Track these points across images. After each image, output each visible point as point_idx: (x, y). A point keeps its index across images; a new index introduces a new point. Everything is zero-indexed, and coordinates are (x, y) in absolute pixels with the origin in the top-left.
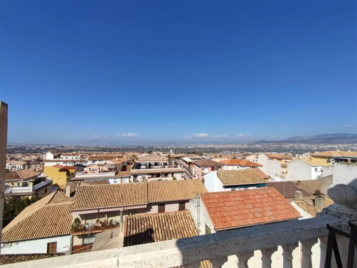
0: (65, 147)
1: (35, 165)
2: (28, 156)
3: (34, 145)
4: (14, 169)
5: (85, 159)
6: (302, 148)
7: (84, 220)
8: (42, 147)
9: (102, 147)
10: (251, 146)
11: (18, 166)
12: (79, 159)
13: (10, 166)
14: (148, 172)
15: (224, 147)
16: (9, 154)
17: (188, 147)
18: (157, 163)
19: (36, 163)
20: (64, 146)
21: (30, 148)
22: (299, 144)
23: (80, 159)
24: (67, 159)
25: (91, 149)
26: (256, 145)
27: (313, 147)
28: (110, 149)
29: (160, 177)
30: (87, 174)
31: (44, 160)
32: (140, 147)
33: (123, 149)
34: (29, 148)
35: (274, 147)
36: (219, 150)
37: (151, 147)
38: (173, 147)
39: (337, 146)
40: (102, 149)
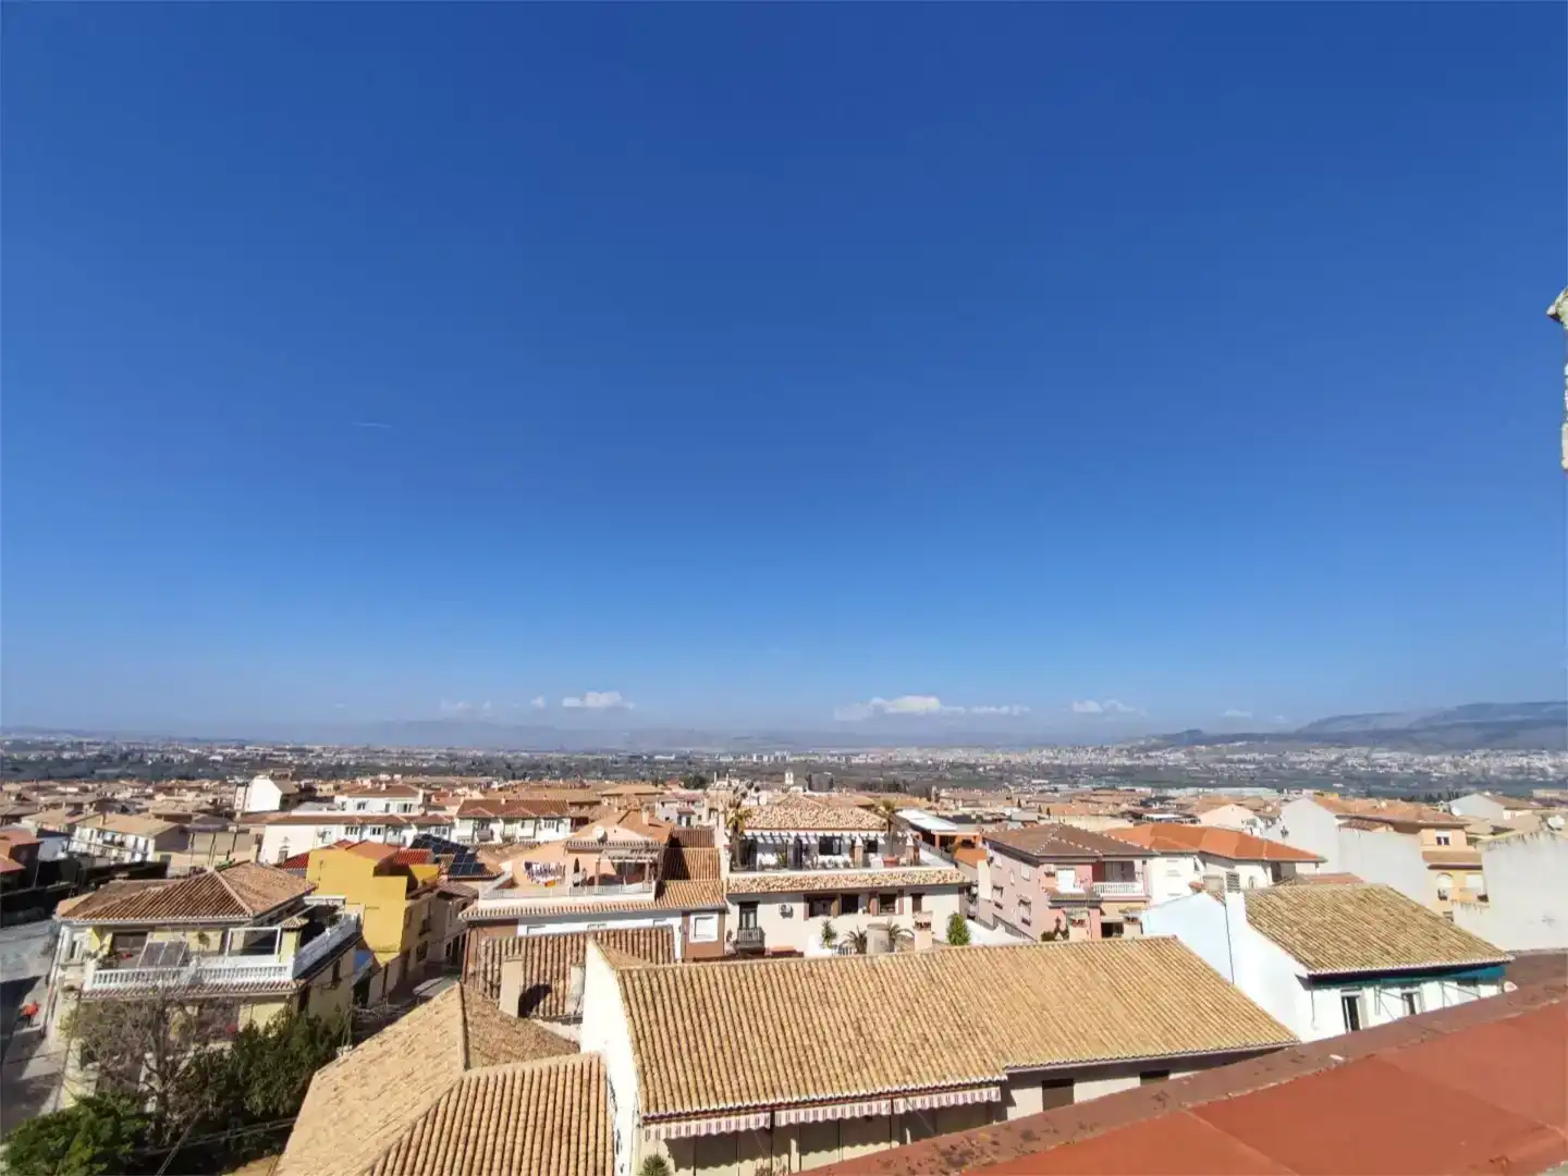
0: (312, 751)
1: (211, 837)
2: (169, 791)
3: (182, 741)
4: (114, 853)
5: (440, 813)
6: (1382, 767)
7: (689, 1168)
8: (212, 753)
9: (471, 754)
10: (1142, 756)
11: (137, 840)
12: (416, 812)
13: (100, 841)
14: (805, 888)
15: (1019, 760)
16: (83, 784)
17: (855, 761)
18: (833, 838)
19: (211, 826)
20: (307, 747)
21: (162, 756)
22: (1365, 751)
23: (423, 810)
24: (361, 812)
25: (425, 765)
26: (1167, 755)
27: (1437, 764)
28: (509, 767)
29: (860, 911)
30: (516, 890)
31: (238, 815)
32: (640, 757)
33: (564, 763)
34: (158, 755)
35: (1250, 762)
36: (998, 774)
37: (685, 758)
38: (784, 758)
39: (1550, 761)
40: (473, 763)
